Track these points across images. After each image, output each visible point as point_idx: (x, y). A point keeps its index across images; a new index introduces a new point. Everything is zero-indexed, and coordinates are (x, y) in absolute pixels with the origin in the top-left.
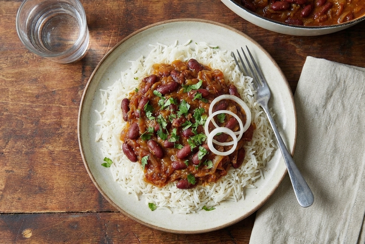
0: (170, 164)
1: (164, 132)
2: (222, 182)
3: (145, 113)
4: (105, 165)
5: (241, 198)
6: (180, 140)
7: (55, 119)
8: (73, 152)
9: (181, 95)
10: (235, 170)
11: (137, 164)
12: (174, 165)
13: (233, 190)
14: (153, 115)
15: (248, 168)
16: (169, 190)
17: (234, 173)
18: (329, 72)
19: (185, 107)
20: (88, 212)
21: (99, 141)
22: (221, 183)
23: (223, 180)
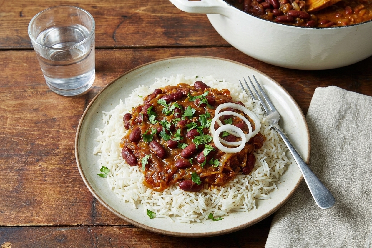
0: (173, 164)
1: (167, 133)
2: (231, 188)
3: (148, 117)
4: (101, 176)
5: (253, 208)
6: (184, 140)
7: (53, 141)
8: (68, 170)
9: (186, 103)
10: (244, 176)
11: (136, 167)
12: (177, 164)
13: (243, 198)
14: (156, 119)
15: (259, 173)
16: (171, 194)
17: (244, 179)
18: (339, 96)
19: (190, 111)
20: (78, 226)
21: (96, 155)
22: (229, 189)
23: (232, 184)
